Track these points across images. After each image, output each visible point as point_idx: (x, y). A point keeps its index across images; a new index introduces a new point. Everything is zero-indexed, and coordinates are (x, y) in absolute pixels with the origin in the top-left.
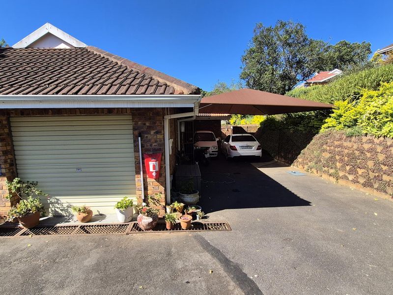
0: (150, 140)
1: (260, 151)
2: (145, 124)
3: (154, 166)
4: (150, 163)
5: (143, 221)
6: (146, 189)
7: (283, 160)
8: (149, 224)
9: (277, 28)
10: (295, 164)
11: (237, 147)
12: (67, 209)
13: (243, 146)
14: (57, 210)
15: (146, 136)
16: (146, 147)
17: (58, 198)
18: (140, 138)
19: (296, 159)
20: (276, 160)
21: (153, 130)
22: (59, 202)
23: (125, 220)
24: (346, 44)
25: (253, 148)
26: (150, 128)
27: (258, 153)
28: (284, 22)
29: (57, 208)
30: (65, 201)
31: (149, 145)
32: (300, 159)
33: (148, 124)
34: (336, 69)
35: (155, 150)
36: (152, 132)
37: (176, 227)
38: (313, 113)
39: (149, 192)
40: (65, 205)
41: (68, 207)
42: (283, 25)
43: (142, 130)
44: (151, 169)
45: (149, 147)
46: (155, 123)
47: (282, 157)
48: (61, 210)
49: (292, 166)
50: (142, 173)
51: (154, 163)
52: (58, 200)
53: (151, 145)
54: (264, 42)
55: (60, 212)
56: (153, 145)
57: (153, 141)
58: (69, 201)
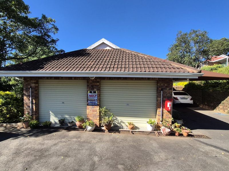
0: (166, 93)
1: (192, 101)
2: (164, 85)
3: (170, 105)
4: (168, 103)
5: (166, 130)
6: (162, 115)
7: (207, 107)
8: (169, 132)
9: (191, 34)
10: (218, 109)
11: (179, 98)
12: (120, 123)
13: (182, 98)
14: (116, 123)
15: (164, 90)
16: (164, 96)
17: (117, 117)
18: (162, 91)
19: (218, 106)
20: (202, 107)
21: (168, 87)
22: (117, 119)
23: (152, 130)
24: (226, 40)
25: (188, 99)
26: (167, 87)
27: (191, 102)
28: (195, 30)
29: (116, 122)
30: (120, 119)
31: (166, 94)
32: (220, 106)
33: (166, 85)
34: (223, 55)
35: (168, 97)
36: (168, 89)
37: (181, 135)
38: (225, 81)
39: (164, 117)
40: (120, 121)
41: (121, 122)
42: (195, 32)
43: (163, 88)
44: (168, 106)
45: (166, 95)
46: (169, 85)
47: (206, 105)
48: (117, 123)
49: (214, 110)
50: (161, 107)
51: (170, 103)
52: (116, 118)
53: (167, 95)
54: (184, 41)
55: (117, 124)
56: (168, 95)
57: (168, 93)
58: (121, 119)
